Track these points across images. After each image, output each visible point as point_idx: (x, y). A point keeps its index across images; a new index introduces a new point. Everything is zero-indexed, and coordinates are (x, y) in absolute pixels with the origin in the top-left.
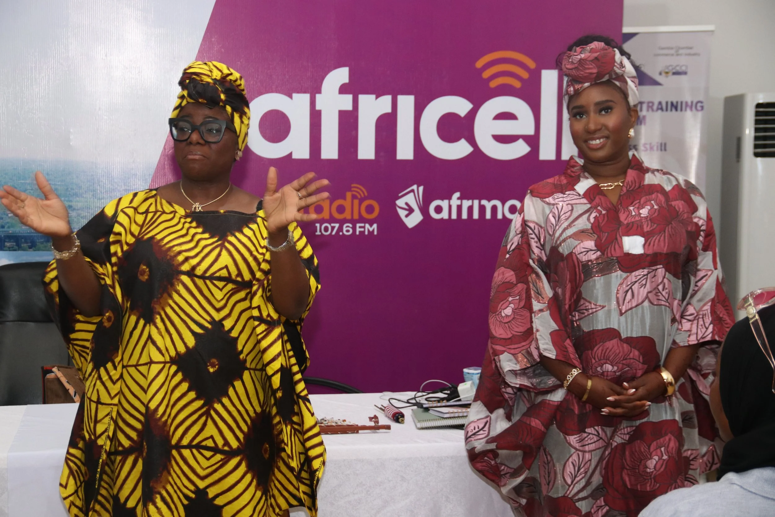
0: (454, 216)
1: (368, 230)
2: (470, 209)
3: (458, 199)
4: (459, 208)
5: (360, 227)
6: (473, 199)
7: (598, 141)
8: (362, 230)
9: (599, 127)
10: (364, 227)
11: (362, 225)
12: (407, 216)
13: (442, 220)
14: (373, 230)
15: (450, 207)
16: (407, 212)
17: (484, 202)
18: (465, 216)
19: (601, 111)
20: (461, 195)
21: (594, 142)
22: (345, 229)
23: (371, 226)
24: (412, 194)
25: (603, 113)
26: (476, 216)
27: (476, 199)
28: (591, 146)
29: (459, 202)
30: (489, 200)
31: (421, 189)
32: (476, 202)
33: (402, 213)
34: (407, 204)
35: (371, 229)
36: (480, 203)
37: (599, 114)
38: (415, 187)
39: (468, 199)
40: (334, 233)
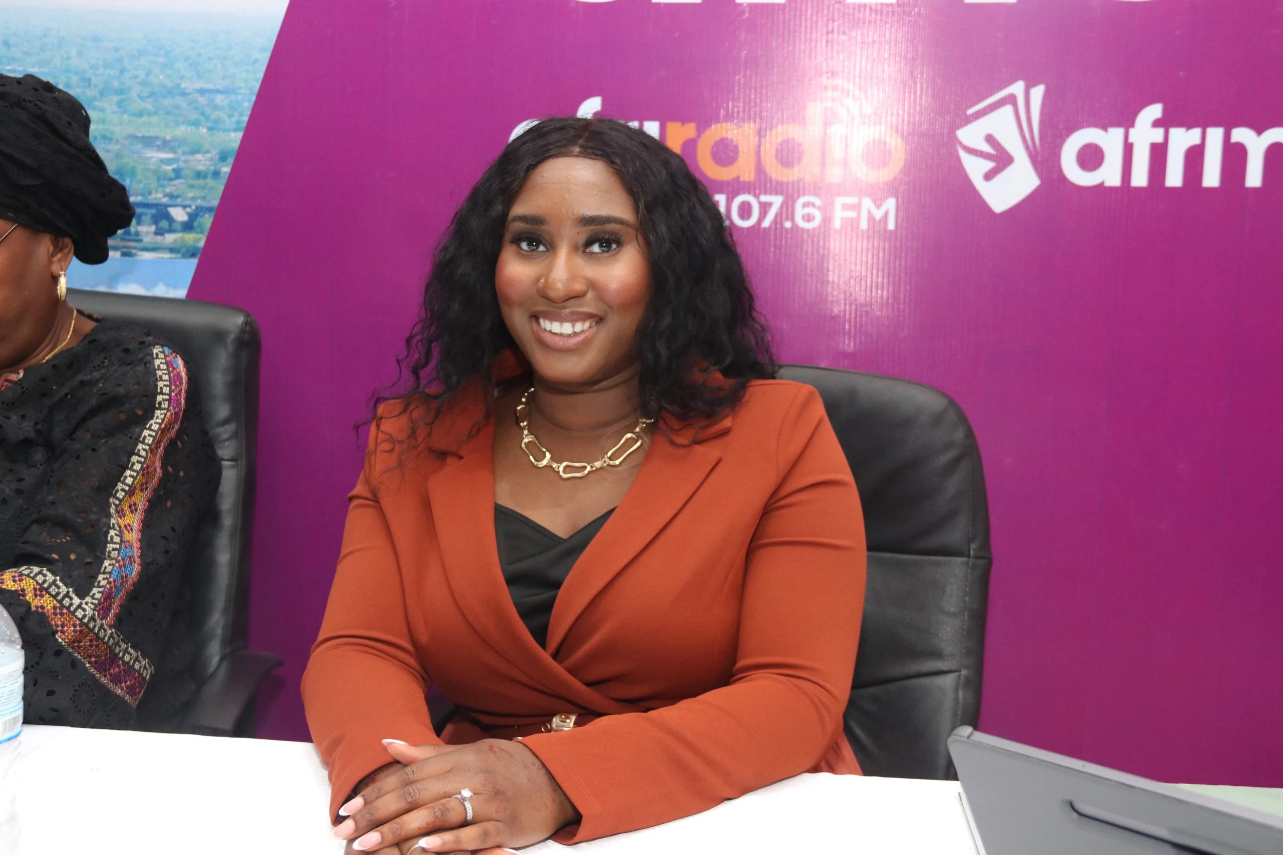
0: (1140, 178)
1: (871, 218)
2: (1195, 157)
3: (1156, 124)
4: (1159, 153)
5: (845, 207)
6: (1204, 124)
7: (567, 328)
8: (852, 214)
9: (578, 287)
10: (857, 207)
11: (853, 200)
12: (989, 176)
13: (1100, 187)
14: (886, 216)
15: (1128, 149)
16: (989, 165)
17: (1241, 135)
18: (1174, 177)
19: (589, 243)
20: (1165, 111)
21: (556, 327)
22: (799, 212)
23: (878, 204)
24: (1008, 109)
25: (596, 248)
26: (1212, 177)
27: (1216, 124)
28: (548, 338)
29: (1158, 135)
30: (1260, 130)
31: (1038, 93)
32: (1215, 135)
33: (975, 168)
34: (990, 139)
35: (878, 214)
36: (1227, 136)
37: (584, 252)
38: (1018, 88)
39: (1189, 126)
40: (766, 223)
